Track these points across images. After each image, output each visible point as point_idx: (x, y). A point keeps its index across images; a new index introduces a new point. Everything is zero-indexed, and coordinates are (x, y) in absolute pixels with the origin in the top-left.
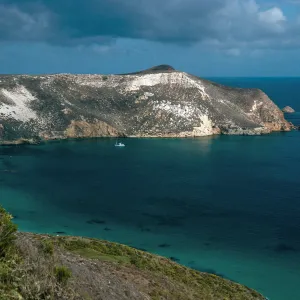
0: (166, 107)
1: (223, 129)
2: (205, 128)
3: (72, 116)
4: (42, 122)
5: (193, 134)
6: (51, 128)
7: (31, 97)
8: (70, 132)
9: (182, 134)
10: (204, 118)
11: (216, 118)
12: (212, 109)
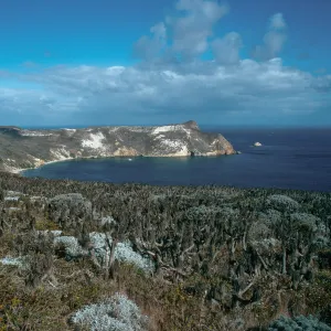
0: (166, 142)
1: (192, 154)
2: (184, 152)
3: (119, 146)
4: (104, 148)
5: (176, 155)
6: (107, 151)
7: (103, 137)
8: (117, 153)
9: (170, 155)
10: (185, 148)
11: (190, 148)
12: (190, 144)
